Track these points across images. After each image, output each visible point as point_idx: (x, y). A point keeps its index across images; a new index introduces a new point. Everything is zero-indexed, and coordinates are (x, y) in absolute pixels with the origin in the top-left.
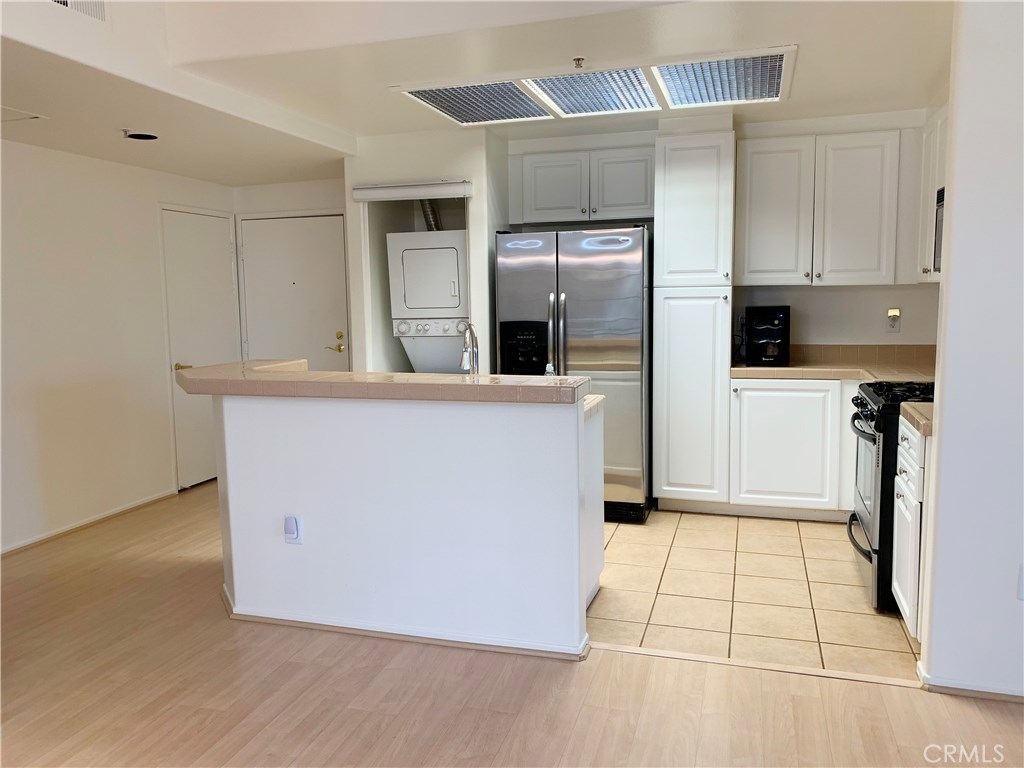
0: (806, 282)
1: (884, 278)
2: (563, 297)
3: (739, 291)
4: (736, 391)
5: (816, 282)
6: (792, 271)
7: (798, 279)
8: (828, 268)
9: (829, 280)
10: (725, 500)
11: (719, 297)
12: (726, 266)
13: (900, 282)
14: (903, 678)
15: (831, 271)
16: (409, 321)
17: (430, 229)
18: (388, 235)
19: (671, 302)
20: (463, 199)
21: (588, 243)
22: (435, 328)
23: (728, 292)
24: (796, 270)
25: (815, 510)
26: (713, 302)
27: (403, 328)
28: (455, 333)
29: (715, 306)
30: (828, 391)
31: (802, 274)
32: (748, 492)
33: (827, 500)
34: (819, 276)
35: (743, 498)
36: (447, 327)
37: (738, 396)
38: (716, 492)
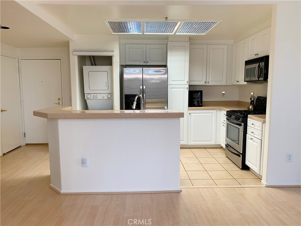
0: (205, 84)
1: (224, 83)
2: (144, 87)
3: (190, 86)
4: (190, 114)
5: (207, 84)
6: (201, 81)
7: (203, 83)
8: (210, 81)
9: (211, 84)
10: (187, 144)
11: (185, 88)
12: (187, 79)
13: (227, 85)
14: (259, 185)
15: (211, 81)
16: (91, 94)
17: (92, 65)
18: (84, 67)
19: (172, 89)
20: (112, 56)
21: (151, 72)
22: (100, 97)
23: (188, 86)
24: (202, 81)
25: (209, 145)
26: (183, 89)
27: (89, 96)
28: (107, 98)
29: (184, 90)
30: (213, 113)
31: (204, 82)
32: (193, 141)
33: (213, 142)
34: (208, 82)
35: (192, 143)
36: (104, 96)
37: (190, 115)
38: (184, 142)
